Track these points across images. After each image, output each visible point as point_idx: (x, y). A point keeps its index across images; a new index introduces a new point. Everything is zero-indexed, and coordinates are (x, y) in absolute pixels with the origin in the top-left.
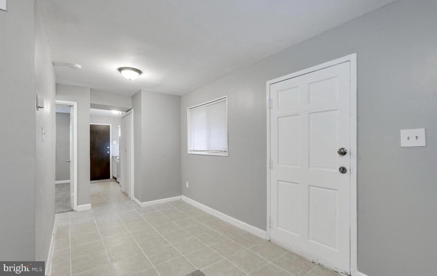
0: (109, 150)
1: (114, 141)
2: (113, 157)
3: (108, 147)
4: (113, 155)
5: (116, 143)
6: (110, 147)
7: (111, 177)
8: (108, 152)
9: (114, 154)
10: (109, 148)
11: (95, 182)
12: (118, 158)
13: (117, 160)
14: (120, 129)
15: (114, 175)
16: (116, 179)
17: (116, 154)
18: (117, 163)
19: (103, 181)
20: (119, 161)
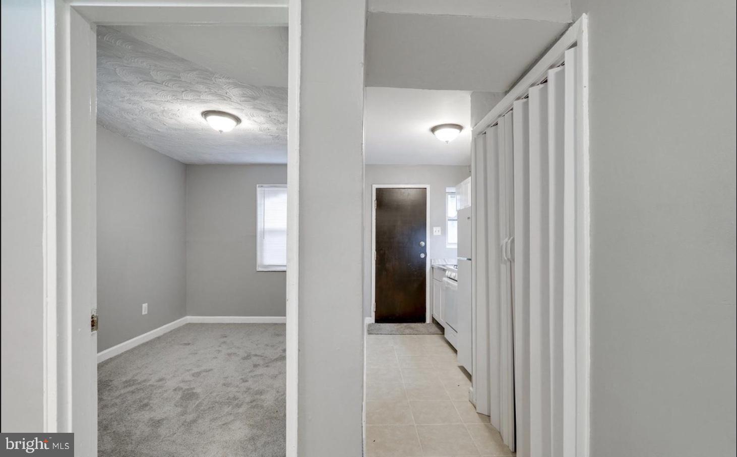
0: (424, 250)
1: (435, 229)
2: (433, 268)
3: (423, 243)
4: (432, 264)
5: (440, 234)
6: (425, 243)
7: (428, 320)
8: (422, 256)
9: (436, 261)
10: (425, 246)
11: (392, 331)
12: (453, 275)
13: (449, 281)
14: (449, 196)
15: (437, 315)
16: (442, 329)
17: (440, 260)
18: (446, 287)
19: (412, 328)
20: (455, 284)
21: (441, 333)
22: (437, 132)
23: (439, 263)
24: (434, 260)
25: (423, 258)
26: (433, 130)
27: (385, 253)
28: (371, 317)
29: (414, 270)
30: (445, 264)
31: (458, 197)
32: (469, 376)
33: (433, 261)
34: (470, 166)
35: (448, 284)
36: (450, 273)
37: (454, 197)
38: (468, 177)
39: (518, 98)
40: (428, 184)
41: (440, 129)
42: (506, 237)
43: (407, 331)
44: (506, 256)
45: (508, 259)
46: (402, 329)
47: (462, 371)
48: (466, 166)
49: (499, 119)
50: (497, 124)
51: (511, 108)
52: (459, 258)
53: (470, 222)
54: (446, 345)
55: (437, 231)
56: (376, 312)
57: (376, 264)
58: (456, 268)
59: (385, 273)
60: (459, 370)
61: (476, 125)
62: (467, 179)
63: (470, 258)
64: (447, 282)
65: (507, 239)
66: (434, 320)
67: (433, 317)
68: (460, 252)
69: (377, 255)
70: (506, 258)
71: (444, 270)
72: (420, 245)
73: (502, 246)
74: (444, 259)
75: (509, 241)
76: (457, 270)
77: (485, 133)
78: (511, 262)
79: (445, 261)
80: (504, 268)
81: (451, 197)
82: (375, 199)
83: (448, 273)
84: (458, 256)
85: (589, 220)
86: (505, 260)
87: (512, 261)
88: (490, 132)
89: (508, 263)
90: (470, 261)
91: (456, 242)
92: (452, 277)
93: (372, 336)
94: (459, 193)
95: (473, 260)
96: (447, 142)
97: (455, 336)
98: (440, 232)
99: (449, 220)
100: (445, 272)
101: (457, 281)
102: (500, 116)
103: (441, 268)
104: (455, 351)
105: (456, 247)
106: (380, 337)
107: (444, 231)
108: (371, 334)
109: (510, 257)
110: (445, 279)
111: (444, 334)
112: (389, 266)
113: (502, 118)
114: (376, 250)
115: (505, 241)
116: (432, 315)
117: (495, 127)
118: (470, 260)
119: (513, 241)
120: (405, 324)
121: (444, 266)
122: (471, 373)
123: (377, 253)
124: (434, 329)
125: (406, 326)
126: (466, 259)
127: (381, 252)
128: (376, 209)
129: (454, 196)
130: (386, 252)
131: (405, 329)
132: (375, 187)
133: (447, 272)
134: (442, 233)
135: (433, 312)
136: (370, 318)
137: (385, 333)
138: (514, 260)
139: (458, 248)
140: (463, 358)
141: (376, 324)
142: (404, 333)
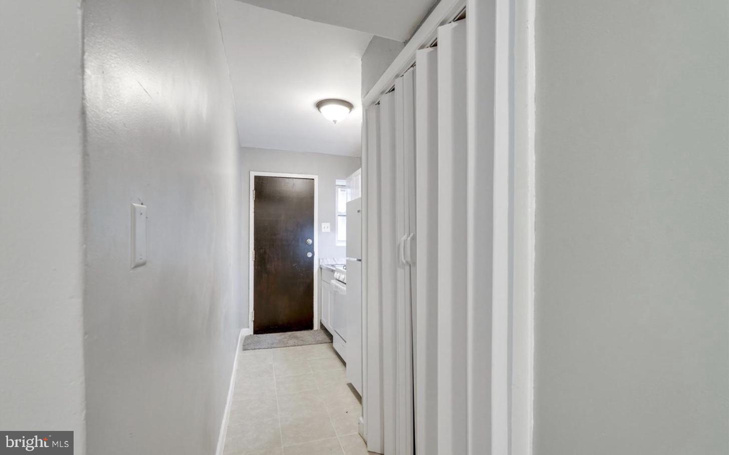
0: (311, 248)
1: (323, 225)
2: (321, 268)
3: (310, 241)
4: (320, 264)
5: (329, 230)
6: (313, 240)
7: (316, 326)
8: (309, 255)
9: (325, 260)
10: (313, 244)
11: (273, 344)
12: (342, 277)
13: (338, 285)
14: (339, 189)
15: (325, 322)
16: (331, 337)
17: (328, 259)
18: (335, 291)
19: (297, 338)
20: (344, 288)
21: (330, 341)
22: (324, 109)
23: (327, 262)
24: (323, 259)
25: (310, 258)
26: (319, 105)
27: (265, 253)
28: (249, 327)
29: (300, 271)
30: (334, 263)
31: (349, 190)
32: (359, 398)
33: (321, 261)
34: (361, 158)
35: (337, 287)
36: (339, 274)
37: (345, 191)
38: (359, 168)
39: (422, 47)
40: (316, 175)
41: (327, 104)
42: (404, 234)
43: (291, 342)
44: (404, 259)
45: (407, 262)
46: (286, 340)
47: (351, 390)
48: (358, 158)
49: (397, 80)
50: (394, 90)
51: (411, 64)
52: (348, 258)
53: (361, 215)
54: (334, 356)
55: (326, 227)
56: (255, 322)
57: (255, 265)
58: (346, 269)
59: (266, 275)
60: (348, 389)
61: (367, 94)
62: (358, 170)
63: (360, 259)
64: (335, 286)
65: (405, 236)
66: (322, 327)
67: (321, 323)
68: (350, 251)
69: (255, 255)
70: (404, 261)
71: (333, 271)
72: (306, 243)
73: (399, 245)
74: (334, 259)
75: (409, 238)
76: (345, 271)
77: (379, 104)
78: (410, 265)
79: (335, 261)
80: (402, 274)
81: (341, 191)
82: (253, 189)
83: (336, 275)
84: (347, 256)
85: (534, 206)
86: (403, 262)
87: (412, 265)
88: (385, 99)
89: (407, 268)
90: (360, 262)
91: (345, 240)
92: (341, 279)
93: (248, 353)
94: (349, 187)
95: (363, 260)
96: (335, 121)
97: (343, 346)
98: (329, 228)
99: (339, 215)
100: (334, 273)
101: (345, 284)
102: (397, 76)
103: (330, 269)
104: (344, 364)
105: (345, 244)
106: (257, 352)
107: (334, 228)
108: (246, 350)
109: (409, 259)
110: (334, 282)
111: (332, 342)
112: (270, 267)
113: (400, 79)
114: (255, 249)
115: (403, 238)
116: (321, 320)
117: (390, 93)
118: (360, 260)
119: (414, 239)
120: (289, 333)
121: (333, 266)
122: (361, 394)
123: (255, 253)
124: (323, 336)
125: (290, 336)
126: (356, 259)
127: (261, 251)
128: (255, 201)
129: (344, 189)
130: (268, 251)
131: (288, 340)
132: (253, 174)
133: (336, 273)
134: (331, 230)
135: (321, 317)
136: (247, 329)
137: (263, 347)
138: (415, 264)
139: (347, 246)
140: (353, 374)
141: (255, 335)
142: (288, 345)
